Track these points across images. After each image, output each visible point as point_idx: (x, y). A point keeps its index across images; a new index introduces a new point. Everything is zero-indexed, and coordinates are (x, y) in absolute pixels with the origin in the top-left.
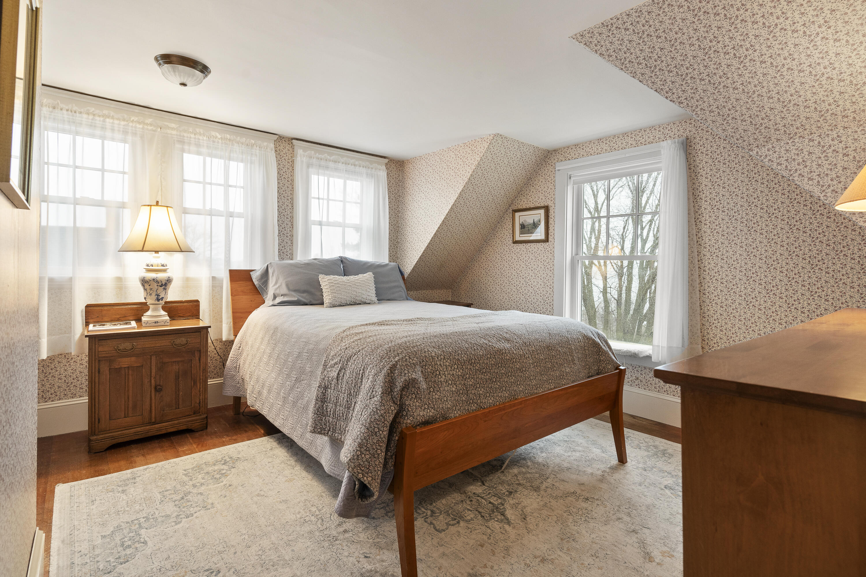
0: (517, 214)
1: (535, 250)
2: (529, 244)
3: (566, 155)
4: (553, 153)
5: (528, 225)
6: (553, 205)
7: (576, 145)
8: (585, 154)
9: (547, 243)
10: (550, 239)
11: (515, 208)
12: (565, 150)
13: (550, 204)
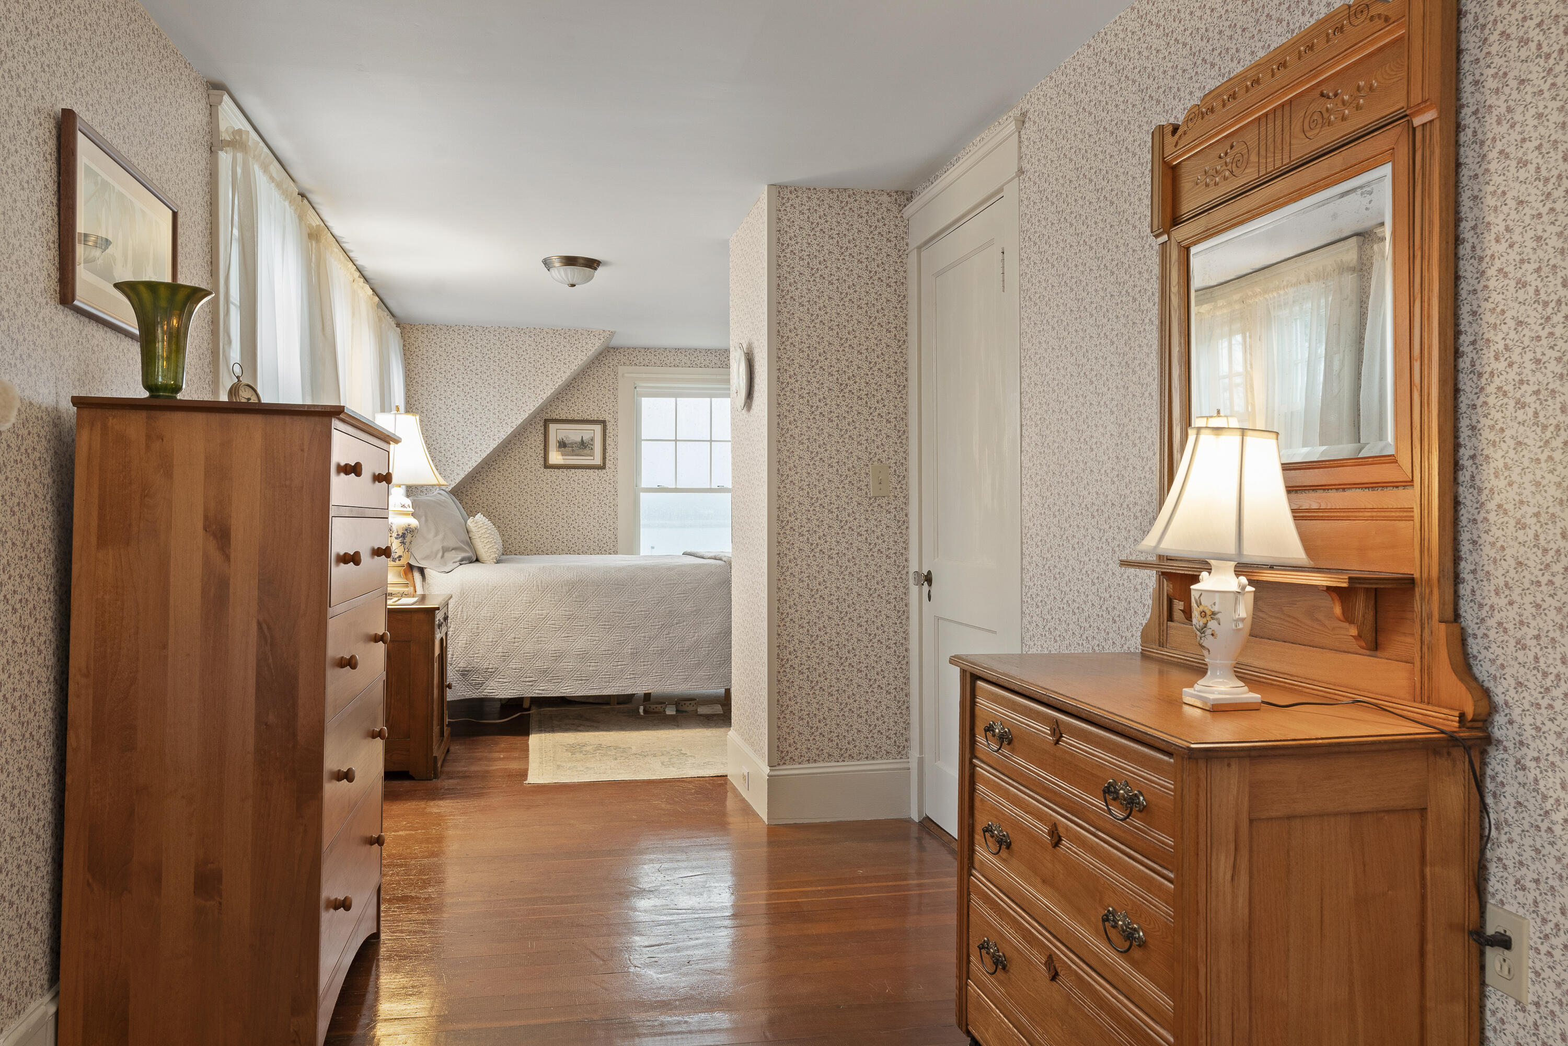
0: (552, 427)
1: (585, 479)
2: (573, 471)
3: (632, 358)
4: (612, 351)
5: (572, 444)
6: (612, 421)
7: (646, 349)
8: (658, 363)
9: (604, 471)
10: (607, 465)
11: (548, 417)
12: (630, 351)
13: (607, 418)
